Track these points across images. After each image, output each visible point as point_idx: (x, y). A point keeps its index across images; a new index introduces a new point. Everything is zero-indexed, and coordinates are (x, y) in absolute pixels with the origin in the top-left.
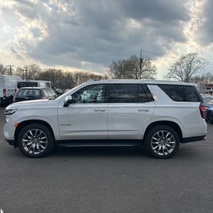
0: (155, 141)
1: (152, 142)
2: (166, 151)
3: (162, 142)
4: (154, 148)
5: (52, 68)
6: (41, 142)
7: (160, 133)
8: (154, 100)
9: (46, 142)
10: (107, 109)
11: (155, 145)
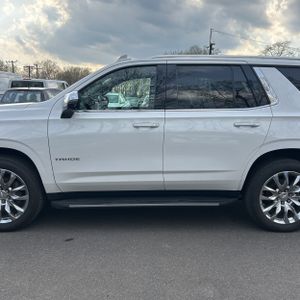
0: (269, 194)
1: (262, 197)
2: (290, 214)
3: (284, 195)
4: (264, 210)
5: (75, 66)
6: (15, 197)
7: (282, 177)
8: (269, 102)
9: (26, 197)
10: (162, 124)
11: (267, 203)
